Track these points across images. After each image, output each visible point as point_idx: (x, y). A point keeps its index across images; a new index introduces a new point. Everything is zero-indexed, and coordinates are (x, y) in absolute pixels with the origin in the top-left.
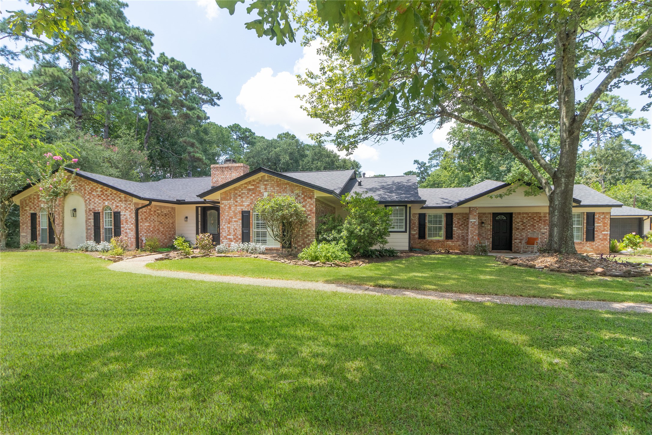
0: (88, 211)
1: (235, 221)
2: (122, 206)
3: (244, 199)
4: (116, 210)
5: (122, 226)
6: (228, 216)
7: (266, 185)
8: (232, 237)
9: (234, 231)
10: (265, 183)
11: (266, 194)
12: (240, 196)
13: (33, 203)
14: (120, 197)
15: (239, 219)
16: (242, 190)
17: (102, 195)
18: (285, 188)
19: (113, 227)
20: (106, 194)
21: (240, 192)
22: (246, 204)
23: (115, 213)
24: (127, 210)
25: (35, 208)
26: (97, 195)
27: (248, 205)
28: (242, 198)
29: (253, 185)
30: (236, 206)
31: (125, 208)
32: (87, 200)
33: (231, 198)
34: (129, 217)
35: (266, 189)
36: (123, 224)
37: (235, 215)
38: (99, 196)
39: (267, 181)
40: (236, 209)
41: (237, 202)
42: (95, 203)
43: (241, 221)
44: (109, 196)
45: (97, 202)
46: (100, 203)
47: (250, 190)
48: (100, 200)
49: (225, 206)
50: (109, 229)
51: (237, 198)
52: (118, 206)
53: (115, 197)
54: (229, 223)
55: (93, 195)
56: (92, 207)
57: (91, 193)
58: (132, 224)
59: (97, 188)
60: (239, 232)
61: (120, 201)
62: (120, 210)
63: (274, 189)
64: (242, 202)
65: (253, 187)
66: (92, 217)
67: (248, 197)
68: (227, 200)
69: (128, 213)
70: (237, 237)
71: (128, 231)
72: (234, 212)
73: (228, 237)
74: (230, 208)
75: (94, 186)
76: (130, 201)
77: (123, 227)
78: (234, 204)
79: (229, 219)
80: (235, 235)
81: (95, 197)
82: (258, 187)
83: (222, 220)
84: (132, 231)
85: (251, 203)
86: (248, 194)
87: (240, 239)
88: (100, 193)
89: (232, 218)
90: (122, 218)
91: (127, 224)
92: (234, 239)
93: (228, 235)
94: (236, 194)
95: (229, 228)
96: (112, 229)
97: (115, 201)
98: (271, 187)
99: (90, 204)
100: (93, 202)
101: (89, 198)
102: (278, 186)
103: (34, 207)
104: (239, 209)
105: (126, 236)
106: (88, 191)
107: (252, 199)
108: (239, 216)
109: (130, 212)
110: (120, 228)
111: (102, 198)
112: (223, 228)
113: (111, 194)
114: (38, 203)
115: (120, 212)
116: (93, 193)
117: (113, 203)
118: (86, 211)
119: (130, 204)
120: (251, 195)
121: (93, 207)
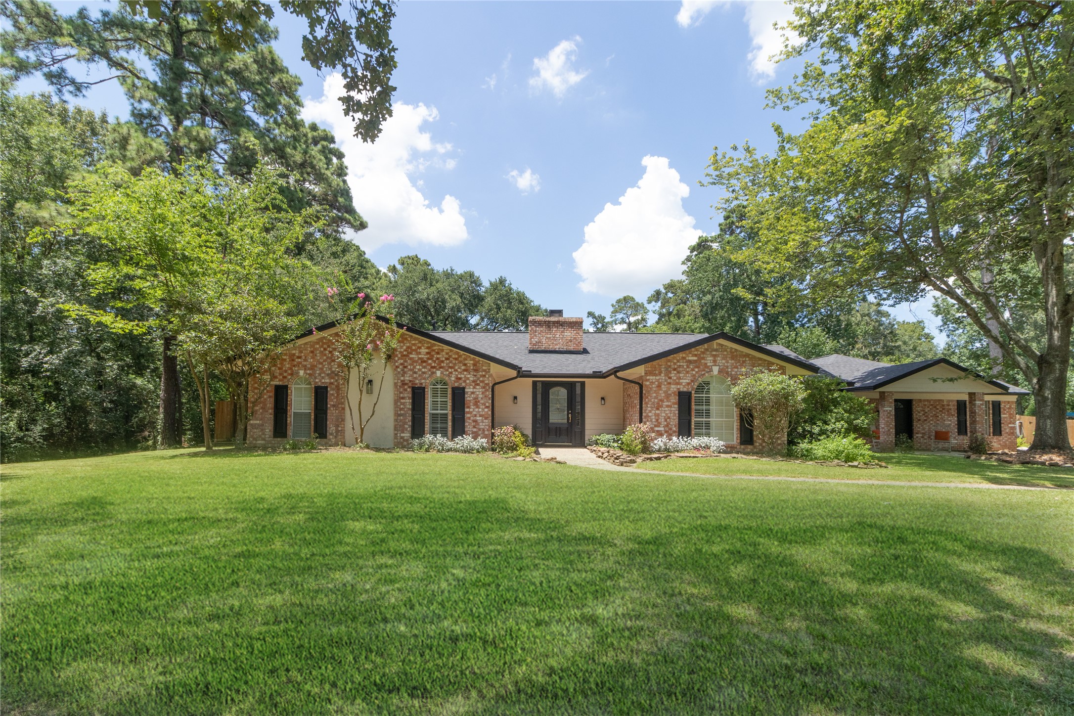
0: (399, 384)
1: (667, 406)
2: (468, 379)
3: (681, 375)
4: (456, 385)
5: (467, 410)
6: (656, 398)
7: (714, 356)
8: (662, 429)
9: (666, 420)
10: (714, 353)
11: (716, 370)
12: (675, 369)
13: (279, 369)
14: (465, 365)
15: (674, 404)
16: (678, 361)
17: (428, 359)
18: (744, 362)
19: (449, 412)
20: (438, 359)
21: (675, 364)
22: (684, 381)
23: (454, 389)
24: (478, 385)
25: (285, 377)
26: (419, 359)
27: (688, 384)
28: (679, 372)
29: (696, 355)
30: (670, 383)
31: (474, 381)
32: (397, 367)
33: (660, 373)
34: (481, 396)
35: (715, 361)
36: (469, 407)
37: (668, 396)
38: (425, 362)
39: (716, 350)
40: (669, 389)
41: (670, 378)
42: (415, 373)
43: (676, 406)
44: (443, 362)
45: (420, 370)
46: (424, 373)
47: (690, 362)
48: (424, 367)
49: (652, 383)
50: (441, 414)
51: (670, 372)
52: (460, 379)
53: (455, 364)
54: (658, 409)
55: (411, 359)
56: (407, 378)
57: (407, 356)
58: (487, 407)
59: (420, 348)
60: (674, 422)
61: (465, 370)
62: (463, 385)
63: (727, 362)
64: (679, 378)
65: (695, 358)
66: (408, 394)
67: (687, 372)
68: (655, 375)
69: (479, 391)
70: (671, 429)
71: (478, 418)
72: (665, 392)
73: (656, 429)
74: (659, 386)
75: (414, 345)
76: (484, 371)
77: (469, 413)
78: (666, 380)
79: (658, 403)
80: (667, 426)
81: (416, 362)
82: (703, 358)
83: (646, 403)
84: (486, 418)
85: (692, 381)
86: (688, 367)
87: (675, 432)
88: (425, 357)
89: (662, 401)
90: (469, 398)
91: (478, 407)
92: (666, 432)
93: (656, 426)
94: (670, 366)
95: (658, 415)
96: (446, 414)
97: (456, 370)
98: (723, 359)
99: (405, 373)
100: (410, 370)
101: (402, 364)
102: (732, 358)
103: (281, 374)
104: (674, 388)
105: (474, 427)
106: (401, 352)
107: (694, 375)
108: (674, 399)
109: (484, 387)
110: (463, 413)
111: (430, 364)
112: (647, 416)
113: (447, 359)
114: (291, 369)
115: (464, 388)
116: (411, 356)
117: (451, 373)
118: (396, 384)
119: (484, 376)
120: (693, 370)
121: (411, 379)
